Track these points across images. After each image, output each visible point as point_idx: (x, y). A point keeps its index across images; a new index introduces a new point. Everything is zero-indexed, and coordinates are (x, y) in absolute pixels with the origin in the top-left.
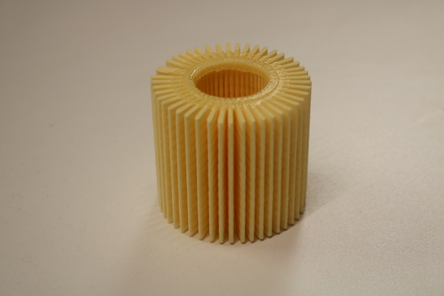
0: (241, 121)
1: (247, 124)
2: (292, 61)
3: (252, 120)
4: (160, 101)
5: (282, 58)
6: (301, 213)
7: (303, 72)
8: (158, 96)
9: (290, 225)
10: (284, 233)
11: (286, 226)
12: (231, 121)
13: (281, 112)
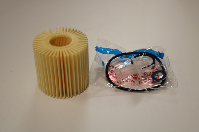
0: (65, 56)
1: (66, 57)
2: (80, 31)
3: (68, 55)
4: (37, 50)
5: (76, 31)
6: (88, 85)
7: (84, 35)
8: (35, 49)
9: (85, 89)
10: (84, 92)
11: (84, 90)
12: (61, 56)
13: (79, 51)
